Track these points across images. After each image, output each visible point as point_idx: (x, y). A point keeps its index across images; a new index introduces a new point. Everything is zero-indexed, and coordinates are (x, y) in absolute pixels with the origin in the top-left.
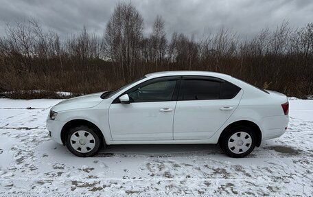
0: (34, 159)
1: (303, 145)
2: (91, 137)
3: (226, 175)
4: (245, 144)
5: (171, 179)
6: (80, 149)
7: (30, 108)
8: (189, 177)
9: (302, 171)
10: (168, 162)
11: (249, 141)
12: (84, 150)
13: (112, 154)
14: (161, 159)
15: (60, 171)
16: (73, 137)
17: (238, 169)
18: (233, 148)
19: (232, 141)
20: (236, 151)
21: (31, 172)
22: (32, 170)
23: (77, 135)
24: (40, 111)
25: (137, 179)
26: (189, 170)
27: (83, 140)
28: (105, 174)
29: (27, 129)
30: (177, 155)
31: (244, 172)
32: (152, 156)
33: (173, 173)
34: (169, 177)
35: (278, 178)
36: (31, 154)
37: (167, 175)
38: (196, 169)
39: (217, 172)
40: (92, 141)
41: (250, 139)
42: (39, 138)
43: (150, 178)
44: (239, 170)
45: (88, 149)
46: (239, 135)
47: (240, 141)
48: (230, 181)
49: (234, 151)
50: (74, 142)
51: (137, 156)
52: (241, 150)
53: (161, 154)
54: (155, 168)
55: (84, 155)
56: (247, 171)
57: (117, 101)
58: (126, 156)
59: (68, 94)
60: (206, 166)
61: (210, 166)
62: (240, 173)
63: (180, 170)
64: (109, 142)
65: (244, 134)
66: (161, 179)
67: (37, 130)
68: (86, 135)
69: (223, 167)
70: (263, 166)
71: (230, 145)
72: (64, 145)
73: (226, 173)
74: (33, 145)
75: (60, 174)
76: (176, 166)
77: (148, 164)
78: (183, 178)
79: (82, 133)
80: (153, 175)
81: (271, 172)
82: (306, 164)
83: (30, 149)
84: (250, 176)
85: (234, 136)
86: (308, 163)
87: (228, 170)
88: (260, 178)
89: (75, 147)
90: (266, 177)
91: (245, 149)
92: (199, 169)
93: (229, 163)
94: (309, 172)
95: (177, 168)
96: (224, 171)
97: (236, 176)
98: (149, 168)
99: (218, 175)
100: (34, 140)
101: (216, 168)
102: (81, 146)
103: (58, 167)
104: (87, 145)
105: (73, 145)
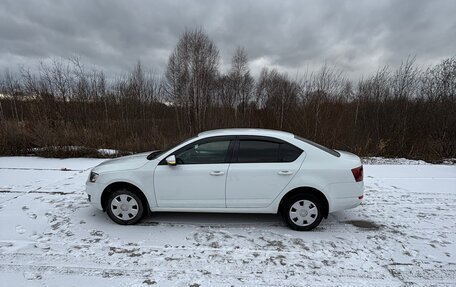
0: (70, 225)
2: (134, 202)
3: (280, 246)
4: (310, 214)
5: (217, 249)
6: (121, 215)
7: (65, 170)
8: (238, 248)
9: (372, 247)
10: (219, 233)
11: (315, 211)
12: (126, 217)
13: (157, 223)
14: (211, 230)
15: (98, 237)
16: (115, 202)
17: (297, 242)
18: (296, 219)
19: (294, 210)
20: (299, 223)
21: (67, 238)
22: (68, 236)
23: (119, 199)
24: (77, 172)
25: (180, 248)
27: (125, 205)
28: (146, 242)
29: (62, 193)
30: (232, 226)
31: (303, 245)
32: (202, 227)
33: (221, 243)
34: (215, 247)
35: (340, 253)
36: (68, 221)
37: (214, 245)
38: (249, 240)
39: (271, 244)
40: (135, 207)
41: (315, 208)
42: (76, 204)
43: (194, 247)
45: (130, 215)
46: (302, 204)
47: (304, 211)
48: (282, 253)
49: (297, 223)
50: (115, 207)
51: (185, 226)
52: (305, 222)
53: (213, 224)
54: (203, 238)
55: (125, 223)
56: (307, 245)
57: (164, 162)
58: (172, 226)
59: (112, 152)
60: (262, 238)
61: (266, 238)
62: (298, 247)
63: (230, 241)
64: (153, 208)
65: (307, 203)
66: (206, 248)
67: (73, 195)
68: (129, 199)
69: (280, 240)
70: (328, 241)
71: (292, 215)
72: (104, 211)
74: (69, 210)
75: (98, 240)
76: (227, 237)
77: (196, 234)
78: (230, 249)
79: (124, 197)
80: (198, 245)
81: (335, 247)
82: (380, 240)
83: (66, 216)
84: (308, 250)
85: (296, 205)
86: (384, 239)
87: (285, 243)
88: (319, 252)
89: (115, 212)
90: (326, 252)
91: (311, 221)
92: (252, 241)
93: (288, 235)
94: (379, 248)
95: (228, 239)
96: (280, 244)
97: (291, 249)
98: (195, 238)
99: (271, 247)
100: (70, 206)
101: (272, 240)
102: (123, 213)
103: (96, 234)
104: (129, 212)
105: (114, 211)
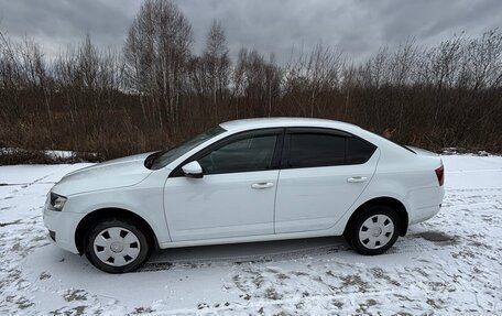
0: (23, 284)
1: (459, 228)
2: (131, 237)
3: (364, 287)
4: (384, 233)
5: (278, 302)
6: (111, 260)
8: (307, 295)
9: (468, 270)
10: (270, 271)
11: (390, 227)
12: (120, 262)
13: (170, 265)
14: (255, 267)
15: (80, 303)
16: (99, 240)
17: (379, 274)
18: (366, 241)
19: (365, 229)
20: (371, 246)
21: (22, 312)
22: (23, 307)
23: (106, 235)
24: (19, 188)
26: (305, 283)
27: (116, 244)
28: (164, 303)
30: (279, 258)
31: (388, 278)
32: (239, 263)
33: (279, 290)
34: (274, 299)
35: (438, 284)
36: (16, 275)
37: (272, 295)
38: (315, 279)
39: (347, 282)
40: (134, 245)
41: (391, 224)
42: (26, 242)
43: (245, 303)
44: (379, 276)
45: (127, 258)
46: (375, 220)
47: (376, 230)
48: (371, 295)
49: (367, 246)
50: (100, 249)
51: (213, 264)
52: (378, 243)
53: (253, 257)
54: (249, 283)
55: (119, 271)
56: (393, 277)
57: (177, 173)
58: (194, 266)
60: (329, 273)
61: (336, 272)
62: (383, 281)
63: (289, 285)
64: (164, 243)
65: (382, 218)
66: (262, 302)
67: (17, 227)
68: (124, 234)
69: (354, 273)
70: (413, 267)
71: (362, 236)
72: (81, 254)
73: (362, 283)
74: (15, 256)
75: (80, 310)
76: (282, 277)
77: (236, 278)
78: (297, 298)
79: (114, 232)
80: (248, 298)
81: (426, 275)
82: (470, 259)
83: (11, 266)
84: (398, 285)
85: (368, 223)
86: (472, 256)
87: (364, 278)
88: (412, 286)
89: (102, 256)
90: (421, 284)
91: (384, 241)
92: (320, 280)
93: (362, 265)
94: (477, 271)
95: (285, 281)
96: (358, 280)
97: (378, 287)
98: (238, 286)
99: (351, 288)
100: (16, 247)
101: (345, 275)
102: (114, 255)
103: (73, 297)
104: (125, 253)
105: (98, 254)
